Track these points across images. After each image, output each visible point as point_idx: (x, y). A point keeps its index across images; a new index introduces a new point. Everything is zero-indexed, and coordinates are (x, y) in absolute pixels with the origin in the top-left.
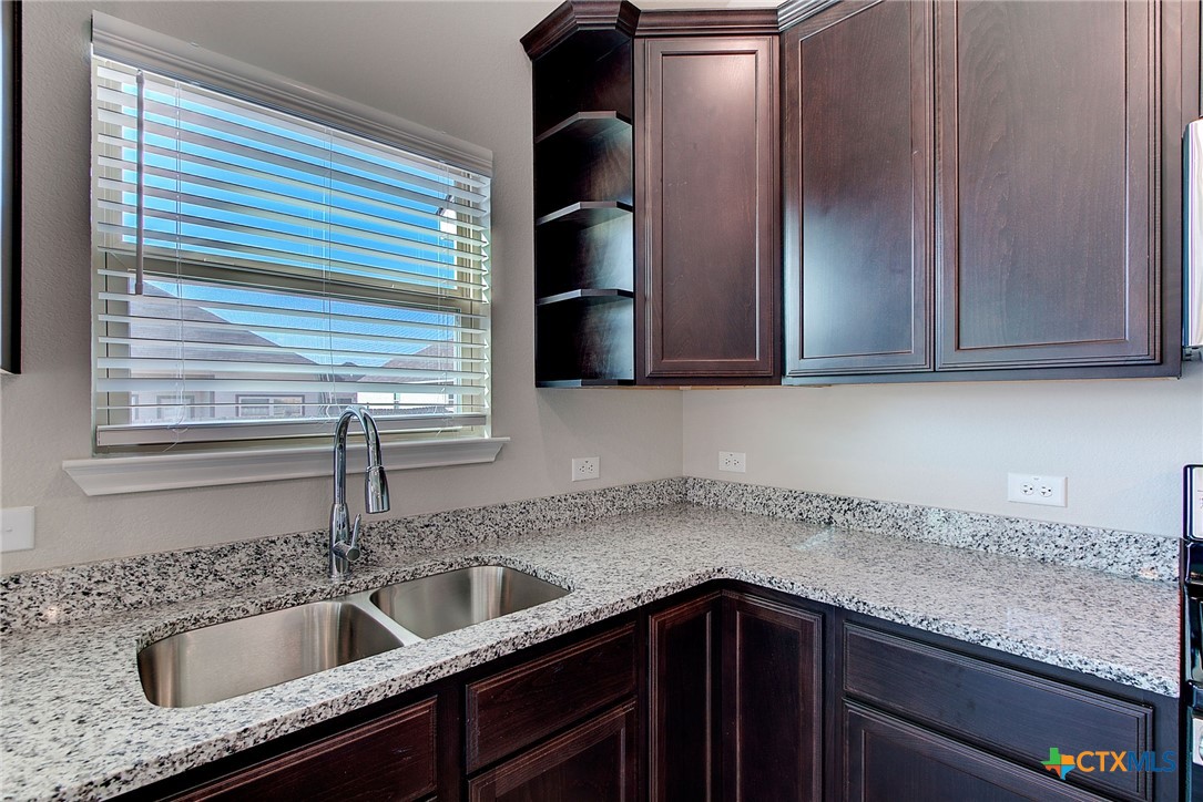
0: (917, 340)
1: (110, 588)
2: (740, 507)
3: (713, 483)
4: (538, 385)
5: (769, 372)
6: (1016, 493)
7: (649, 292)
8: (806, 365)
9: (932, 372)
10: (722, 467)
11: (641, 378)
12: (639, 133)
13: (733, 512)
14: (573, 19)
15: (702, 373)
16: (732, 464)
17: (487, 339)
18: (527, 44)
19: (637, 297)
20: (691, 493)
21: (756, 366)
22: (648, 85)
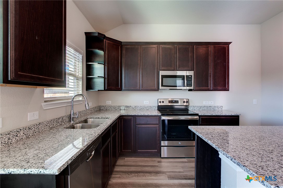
0: (138, 87)
1: (48, 125)
2: (111, 109)
3: (106, 106)
4: (86, 90)
6: (145, 103)
7: (106, 77)
8: (126, 89)
9: (140, 90)
10: (107, 103)
11: (105, 90)
12: (105, 53)
13: (109, 110)
14: (97, 35)
15: (113, 89)
16: (109, 103)
17: (81, 83)
18: (86, 33)
19: (104, 78)
20: (101, 108)
21: (119, 88)
22: (106, 47)
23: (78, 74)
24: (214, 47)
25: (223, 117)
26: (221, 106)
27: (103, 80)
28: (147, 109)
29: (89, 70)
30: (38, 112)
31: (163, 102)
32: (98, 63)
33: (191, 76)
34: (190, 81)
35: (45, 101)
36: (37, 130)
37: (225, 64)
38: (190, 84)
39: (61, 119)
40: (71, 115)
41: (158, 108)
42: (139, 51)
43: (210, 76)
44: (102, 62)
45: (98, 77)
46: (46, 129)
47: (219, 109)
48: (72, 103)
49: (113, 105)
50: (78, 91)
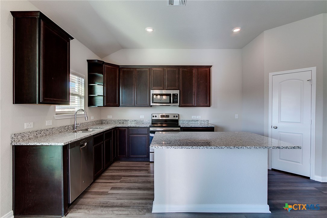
0: (133, 103)
1: (58, 130)
2: (111, 122)
3: (107, 120)
4: (88, 106)
5: (118, 105)
6: (141, 118)
7: (105, 95)
8: (123, 105)
9: (135, 106)
10: (108, 118)
11: (104, 106)
12: (104, 76)
13: (110, 124)
14: (97, 61)
15: (111, 105)
16: (110, 117)
17: (83, 100)
18: (88, 60)
19: (104, 96)
20: (103, 122)
21: (117, 105)
22: (105, 71)
23: (81, 94)
24: (198, 70)
25: (200, 129)
26: (207, 120)
27: (102, 97)
28: (143, 122)
29: (91, 90)
30: (52, 121)
31: (156, 116)
32: (98, 85)
33: (177, 94)
34: (176, 98)
35: (56, 114)
36: (51, 132)
37: (207, 84)
38: (176, 101)
39: (67, 127)
40: (74, 125)
41: (152, 121)
42: (134, 73)
43: (194, 94)
44: (101, 83)
45: (98, 95)
46: (57, 132)
47: (205, 122)
48: (75, 115)
49: (113, 119)
50: (81, 107)
